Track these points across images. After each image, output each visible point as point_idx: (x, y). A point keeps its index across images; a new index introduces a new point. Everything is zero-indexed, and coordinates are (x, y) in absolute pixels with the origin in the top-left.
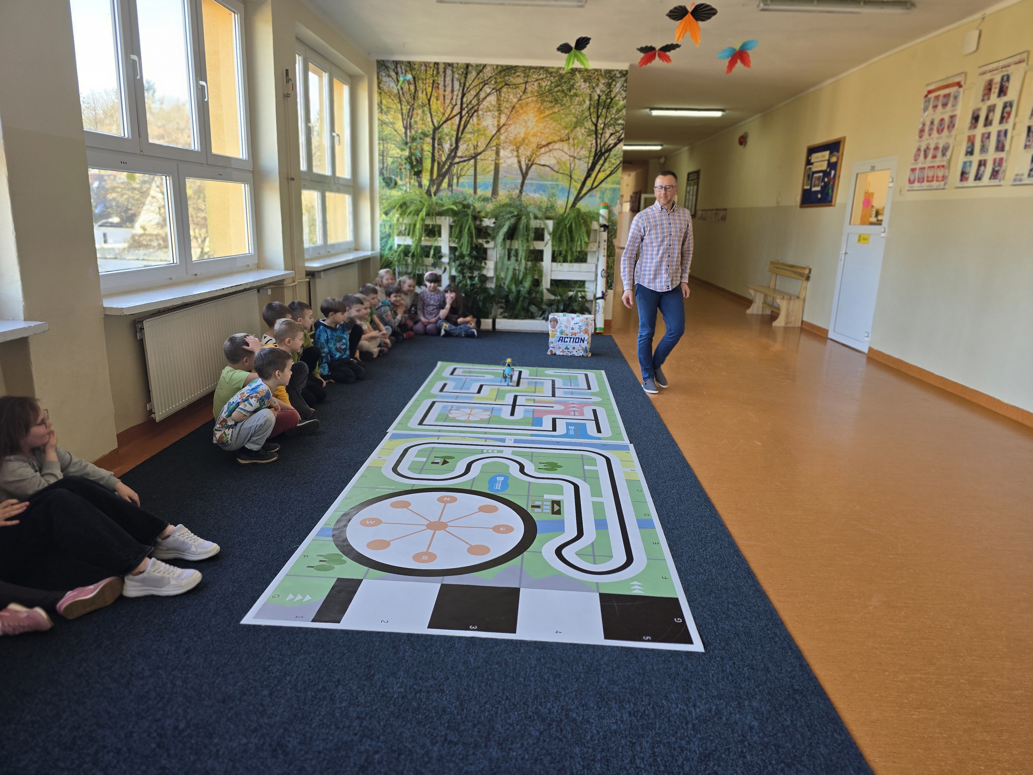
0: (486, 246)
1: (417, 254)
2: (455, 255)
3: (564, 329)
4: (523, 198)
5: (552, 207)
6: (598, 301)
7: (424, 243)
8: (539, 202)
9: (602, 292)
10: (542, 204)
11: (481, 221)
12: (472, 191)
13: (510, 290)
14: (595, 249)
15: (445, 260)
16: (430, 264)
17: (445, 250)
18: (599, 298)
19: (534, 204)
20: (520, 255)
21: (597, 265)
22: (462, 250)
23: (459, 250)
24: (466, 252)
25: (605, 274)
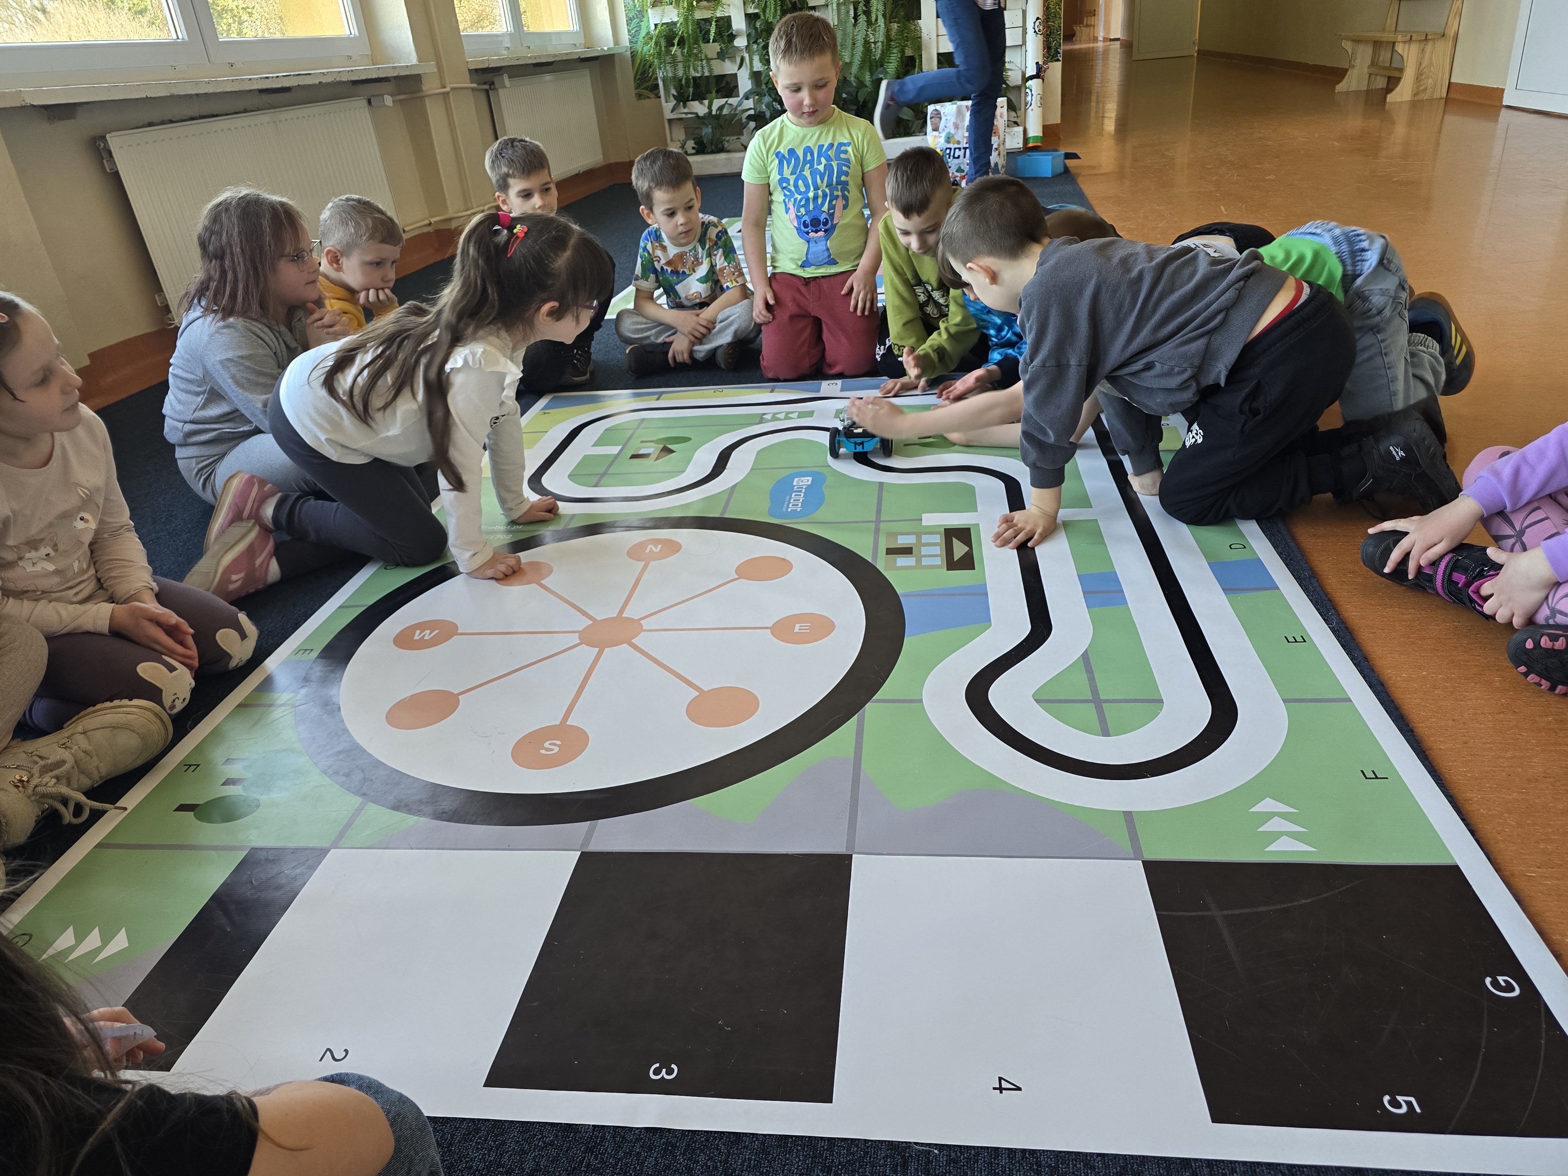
1: (689, 36)
2: (756, 29)
3: (953, 131)
6: (1030, 83)
7: (699, 15)
9: (1037, 63)
13: (861, 84)
15: (741, 42)
16: (715, 56)
17: (739, 23)
18: (1032, 78)
20: (874, 9)
21: (1024, 13)
22: (767, 15)
23: (762, 17)
24: (774, 17)
25: (1041, 28)
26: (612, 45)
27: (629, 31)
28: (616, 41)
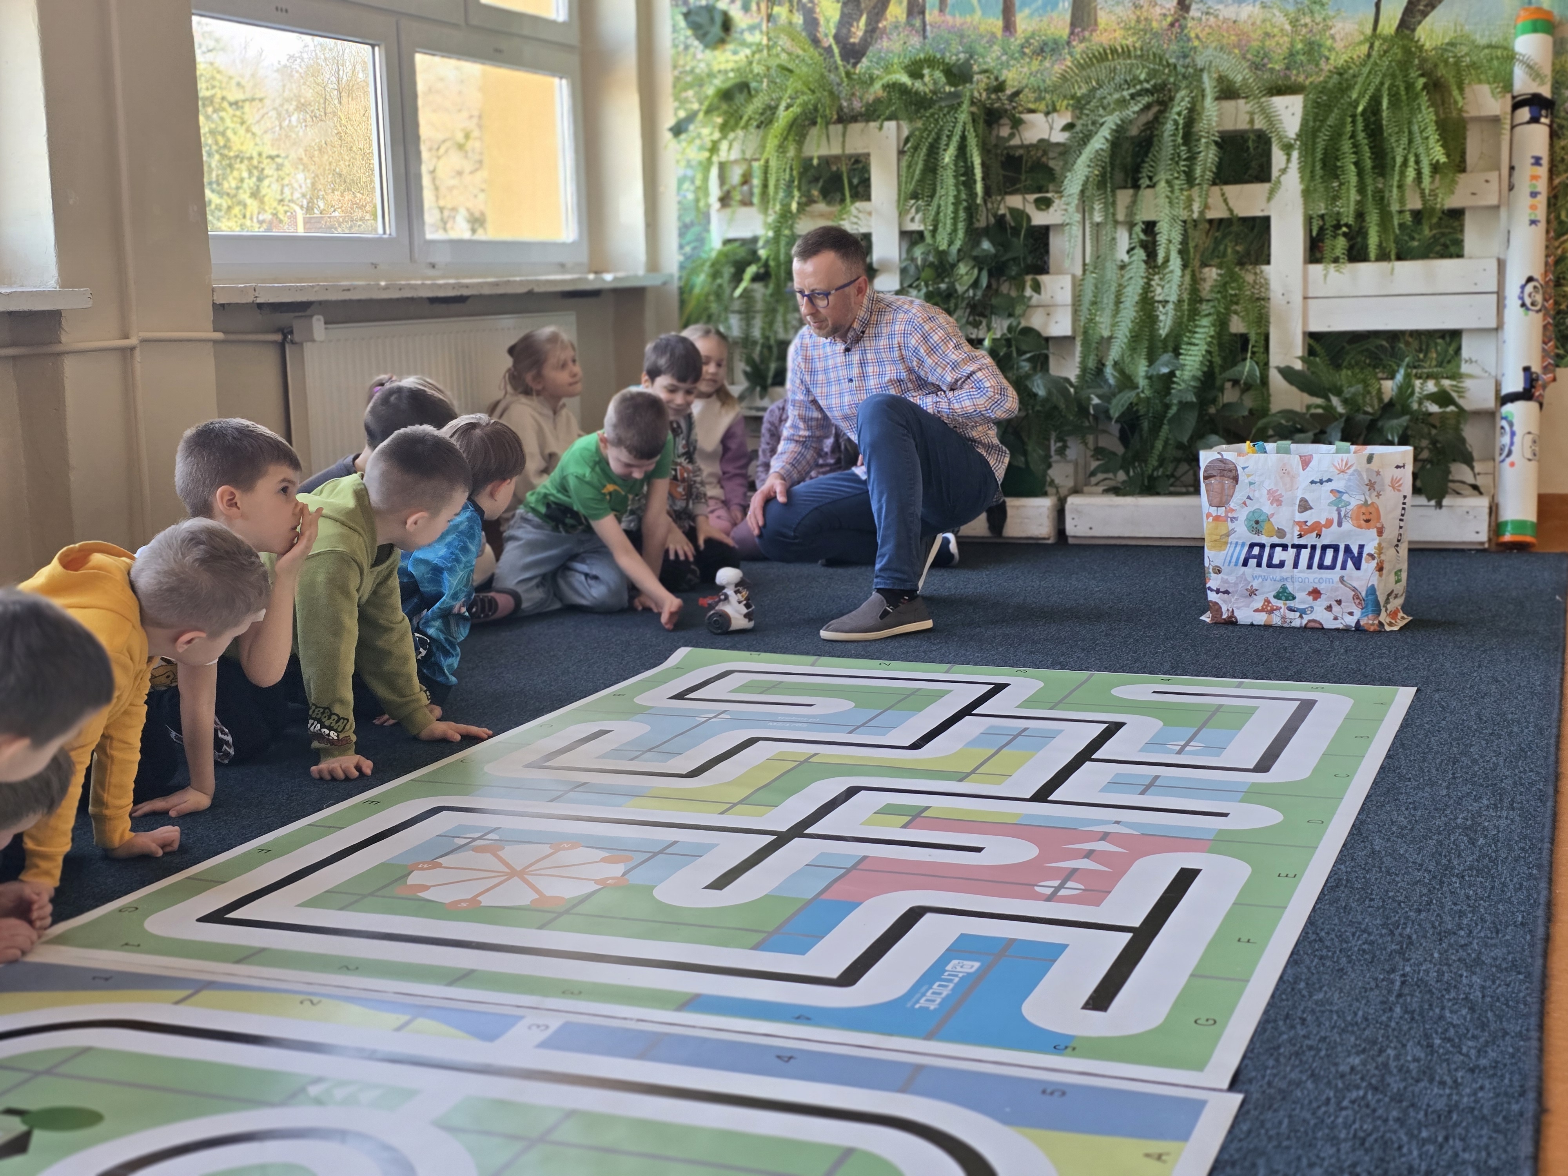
0: (1039, 218)
2: (917, 260)
4: (1193, 28)
5: (1313, 49)
6: (1509, 409)
8: (1257, 35)
9: (1529, 369)
10: (1270, 43)
12: (995, 23)
14: (1493, 200)
17: (887, 248)
18: (1514, 397)
19: (1238, 46)
21: (1501, 265)
22: (939, 238)
23: (929, 239)
24: (951, 243)
25: (1539, 298)
26: (641, 272)
27: (681, 247)
28: (653, 264)
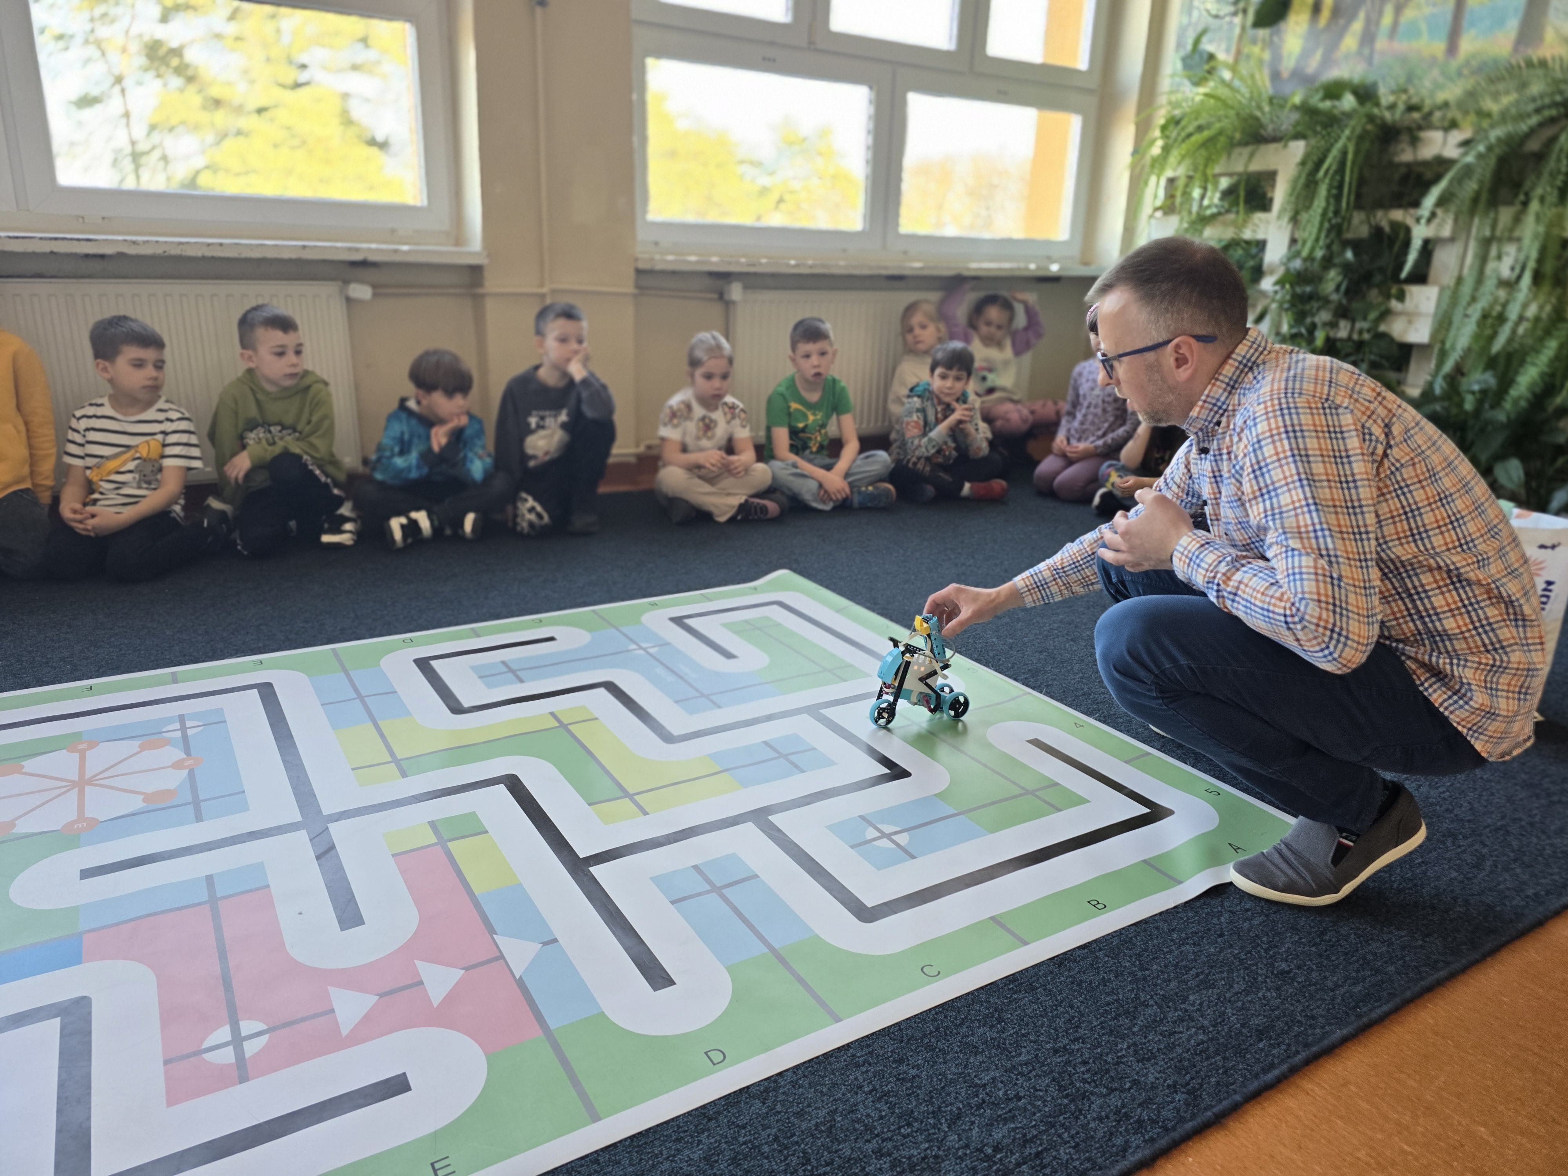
11: (1415, 141)
12: (1439, 47)
17: (1274, 252)
